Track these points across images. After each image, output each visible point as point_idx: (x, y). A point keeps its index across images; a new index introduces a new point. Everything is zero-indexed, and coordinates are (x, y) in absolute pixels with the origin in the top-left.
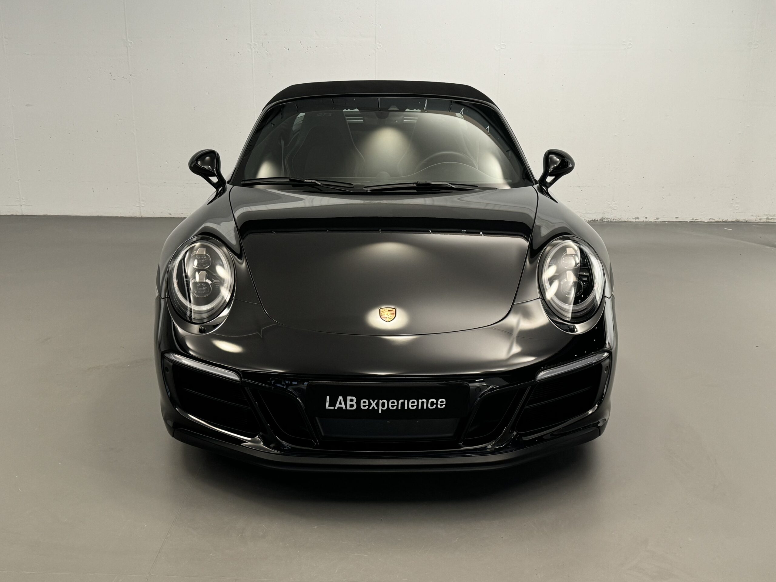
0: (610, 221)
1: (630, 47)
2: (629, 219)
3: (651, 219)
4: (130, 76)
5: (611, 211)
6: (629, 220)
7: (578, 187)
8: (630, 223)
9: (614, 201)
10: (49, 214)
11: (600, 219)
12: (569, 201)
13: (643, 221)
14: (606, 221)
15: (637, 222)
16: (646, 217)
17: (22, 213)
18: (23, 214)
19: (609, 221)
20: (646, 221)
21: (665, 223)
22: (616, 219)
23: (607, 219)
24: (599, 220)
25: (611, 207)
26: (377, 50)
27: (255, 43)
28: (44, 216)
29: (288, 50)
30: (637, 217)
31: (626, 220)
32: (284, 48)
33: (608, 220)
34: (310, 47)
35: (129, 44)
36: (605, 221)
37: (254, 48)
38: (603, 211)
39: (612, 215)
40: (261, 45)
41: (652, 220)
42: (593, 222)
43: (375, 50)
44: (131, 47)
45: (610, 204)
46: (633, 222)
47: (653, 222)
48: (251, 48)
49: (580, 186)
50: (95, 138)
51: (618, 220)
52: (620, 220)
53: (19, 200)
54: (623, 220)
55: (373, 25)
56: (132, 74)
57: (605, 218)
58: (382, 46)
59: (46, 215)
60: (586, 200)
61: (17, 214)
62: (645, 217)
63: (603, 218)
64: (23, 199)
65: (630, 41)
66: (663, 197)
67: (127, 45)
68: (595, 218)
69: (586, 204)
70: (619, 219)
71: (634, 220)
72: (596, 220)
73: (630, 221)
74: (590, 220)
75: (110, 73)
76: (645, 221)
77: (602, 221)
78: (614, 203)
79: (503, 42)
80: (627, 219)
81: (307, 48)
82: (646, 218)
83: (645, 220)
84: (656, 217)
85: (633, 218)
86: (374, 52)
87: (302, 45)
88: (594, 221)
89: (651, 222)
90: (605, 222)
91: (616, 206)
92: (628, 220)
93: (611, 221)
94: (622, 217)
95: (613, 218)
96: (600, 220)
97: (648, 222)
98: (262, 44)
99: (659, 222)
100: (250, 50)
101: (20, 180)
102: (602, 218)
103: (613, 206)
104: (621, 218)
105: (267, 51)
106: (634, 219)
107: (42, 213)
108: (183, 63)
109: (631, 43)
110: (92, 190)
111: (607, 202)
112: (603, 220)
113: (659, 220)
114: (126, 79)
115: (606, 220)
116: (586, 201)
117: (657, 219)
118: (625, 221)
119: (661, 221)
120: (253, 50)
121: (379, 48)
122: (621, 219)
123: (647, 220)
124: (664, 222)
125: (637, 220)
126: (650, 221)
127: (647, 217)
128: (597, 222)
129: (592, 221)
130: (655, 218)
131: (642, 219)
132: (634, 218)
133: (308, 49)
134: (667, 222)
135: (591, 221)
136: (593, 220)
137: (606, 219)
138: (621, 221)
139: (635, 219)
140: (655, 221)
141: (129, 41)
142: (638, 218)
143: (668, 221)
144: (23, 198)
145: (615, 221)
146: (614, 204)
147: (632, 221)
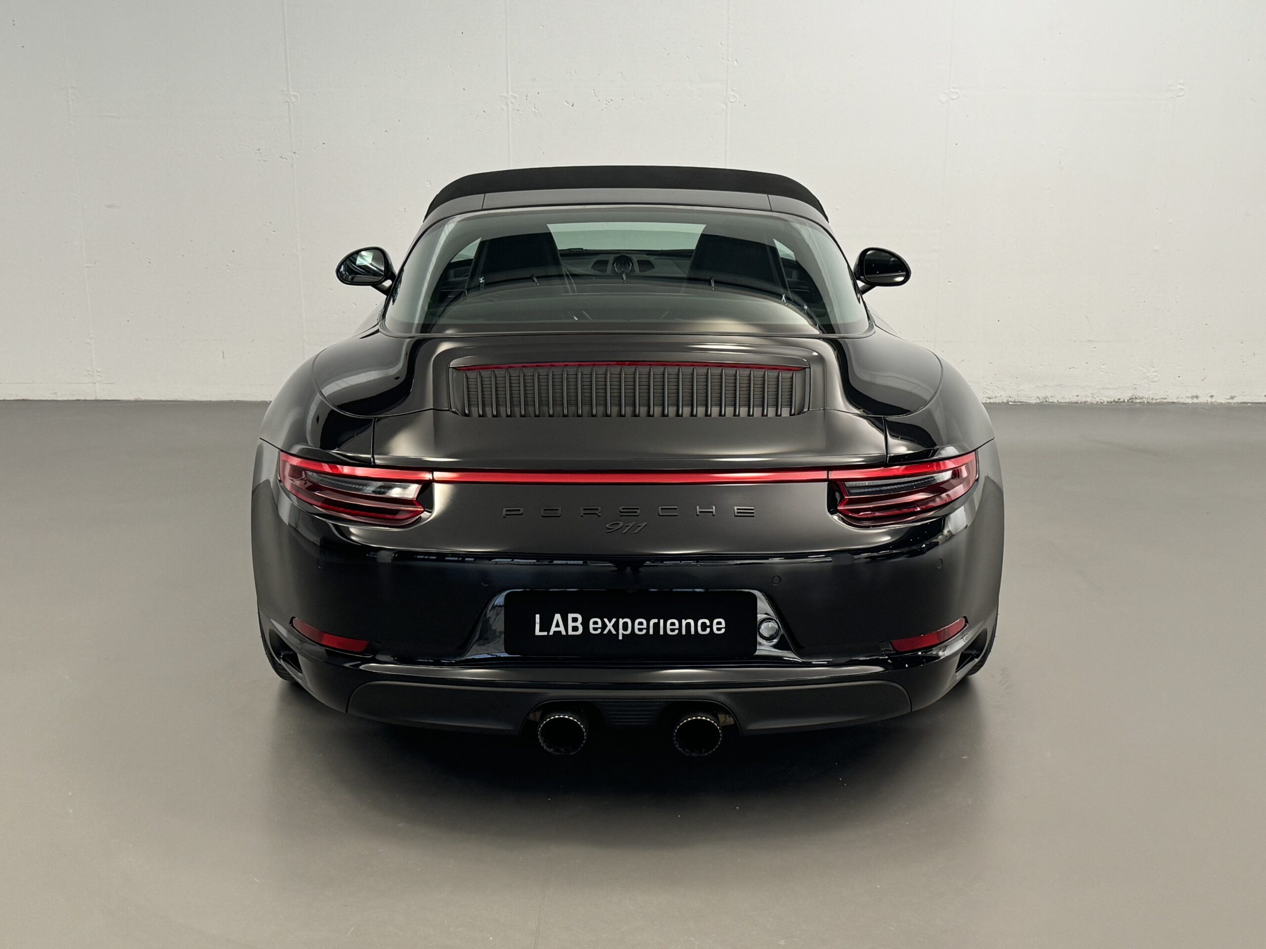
0: (1146, 402)
1: (1181, 94)
2: (1182, 398)
3: (1221, 398)
4: (293, 154)
5: (1149, 384)
6: (1181, 401)
7: (1088, 341)
8: (1184, 406)
9: (1153, 367)
10: (143, 398)
11: (1128, 398)
12: (1072, 367)
13: (1206, 402)
14: (1140, 402)
15: (1196, 403)
16: (1211, 394)
17: (96, 397)
18: (98, 398)
19: (1144, 402)
20: (1211, 402)
21: (1246, 405)
22: (1157, 399)
23: (1141, 399)
24: (1126, 401)
25: (1149, 377)
26: (729, 104)
27: (513, 94)
28: (136, 401)
29: (573, 106)
30: (1195, 395)
31: (1176, 401)
32: (566, 103)
33: (1142, 401)
34: (612, 100)
35: (293, 98)
36: (1136, 403)
37: (512, 103)
38: (1134, 384)
39: (1150, 392)
40: (526, 98)
41: (1223, 401)
42: (1116, 404)
43: (726, 105)
44: (296, 104)
45: (1146, 371)
46: (1188, 403)
47: (1225, 404)
48: (507, 104)
49: (1091, 341)
50: (229, 264)
51: (1162, 400)
52: (1165, 401)
53: (91, 373)
54: (1171, 401)
55: (723, 61)
56: (297, 151)
57: (1137, 397)
58: (737, 97)
59: (139, 400)
60: (1104, 365)
61: (87, 399)
62: (1209, 395)
63: (1134, 397)
64: (98, 372)
65: (1181, 84)
66: (1241, 359)
67: (289, 101)
68: (1118, 398)
69: (1102, 371)
70: (1162, 398)
71: (1190, 401)
72: (1122, 400)
73: (1183, 402)
74: (1109, 400)
75: (259, 150)
76: (1209, 402)
77: (1132, 401)
78: (1153, 370)
79: (954, 88)
80: (1178, 398)
81: (606, 102)
82: (1212, 396)
83: (1210, 400)
84: (1230, 395)
85: (1187, 397)
86: (725, 108)
87: (597, 97)
88: (1118, 402)
89: (1221, 403)
90: (1138, 405)
91: (1157, 376)
92: (1178, 400)
93: (1148, 403)
94: (1168, 396)
95: (1151, 397)
96: (1128, 401)
97: (1215, 403)
98: (527, 96)
99: (1234, 403)
100: (504, 107)
101: (93, 338)
102: (1132, 396)
103: (1151, 375)
104: (1166, 397)
105: (535, 108)
106: (1190, 399)
107: (132, 398)
108: (386, 131)
109: (1184, 88)
110: (222, 355)
111: (1141, 368)
112: (1134, 400)
113: (1236, 400)
114: (285, 160)
115: (1138, 401)
116: (1103, 367)
117: (1232, 398)
118: (1174, 403)
119: (1240, 401)
120: (510, 108)
121: (732, 100)
122: (1166, 399)
123: (1213, 400)
124: (1245, 403)
125: (1195, 400)
126: (1218, 401)
127: (1214, 395)
128: (1122, 404)
129: (1114, 403)
130: (1229, 397)
131: (1204, 399)
132: (1190, 396)
133: (608, 103)
134: (1249, 405)
135: (1111, 402)
136: (1116, 400)
137: (1138, 399)
138: (1165, 403)
139: (1192, 399)
140: (1228, 403)
141: (292, 93)
142: (1197, 397)
143: (1250, 401)
144: (99, 370)
145: (1156, 403)
146: (1154, 372)
147: (1185, 402)
